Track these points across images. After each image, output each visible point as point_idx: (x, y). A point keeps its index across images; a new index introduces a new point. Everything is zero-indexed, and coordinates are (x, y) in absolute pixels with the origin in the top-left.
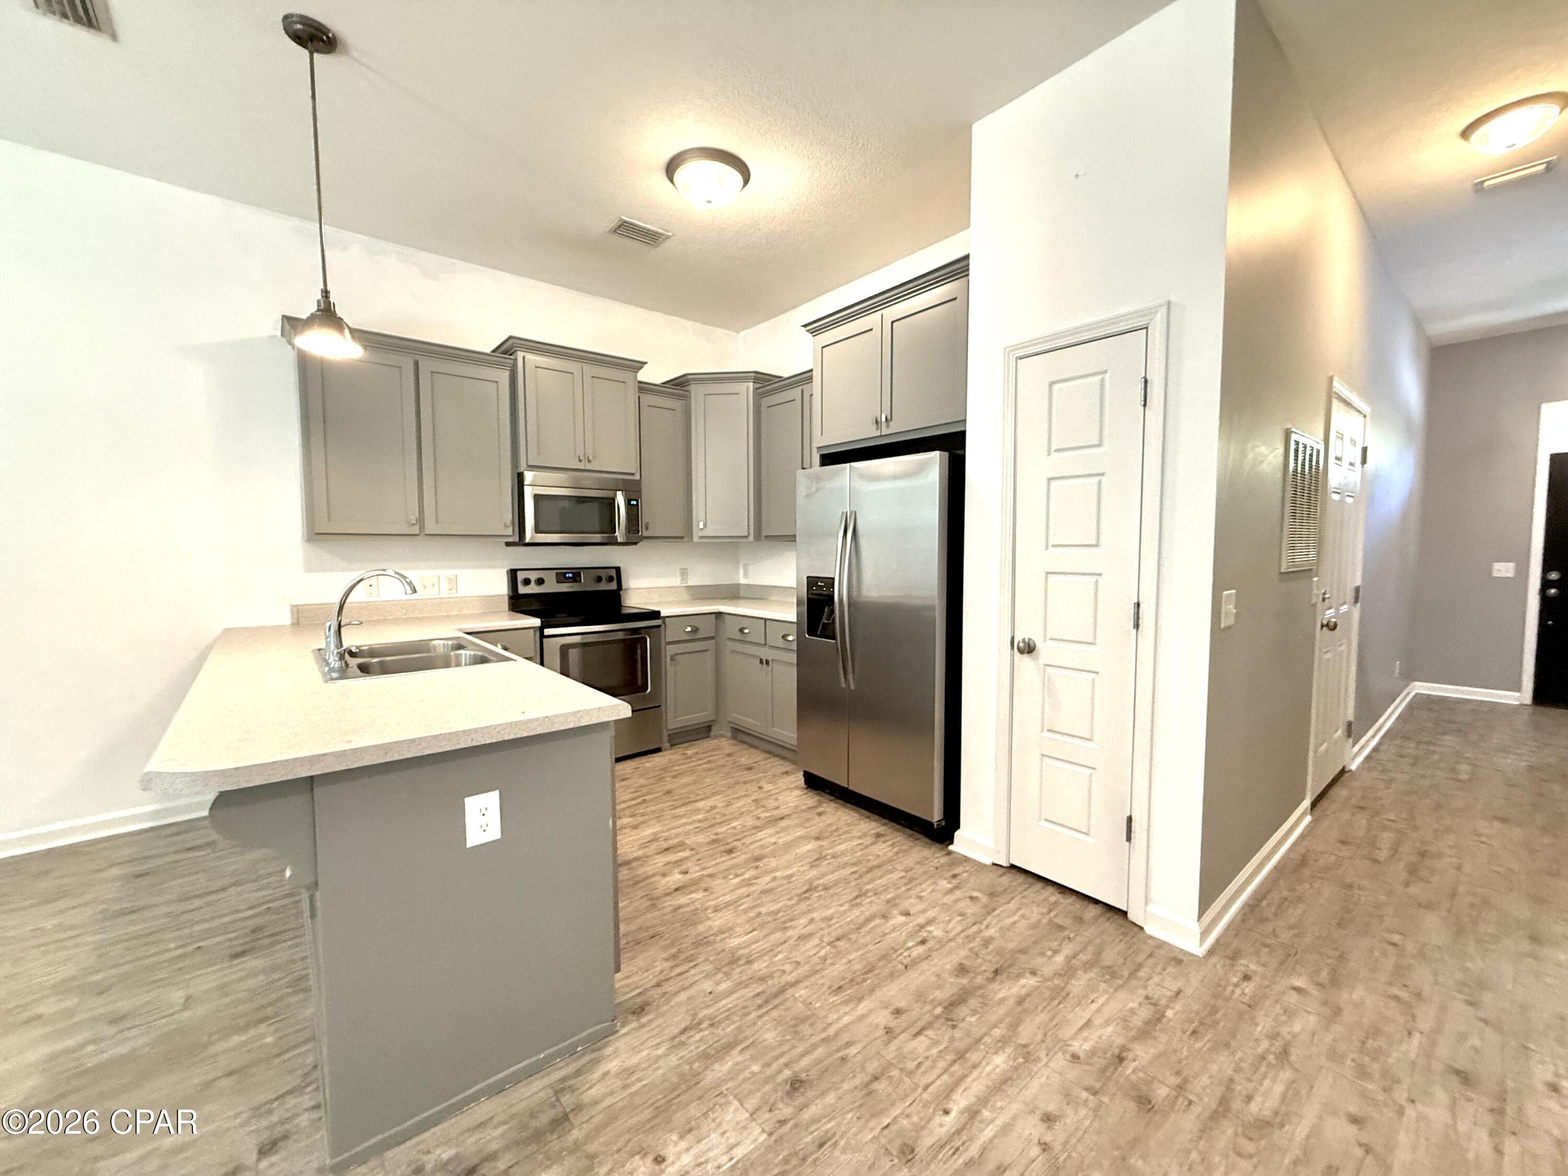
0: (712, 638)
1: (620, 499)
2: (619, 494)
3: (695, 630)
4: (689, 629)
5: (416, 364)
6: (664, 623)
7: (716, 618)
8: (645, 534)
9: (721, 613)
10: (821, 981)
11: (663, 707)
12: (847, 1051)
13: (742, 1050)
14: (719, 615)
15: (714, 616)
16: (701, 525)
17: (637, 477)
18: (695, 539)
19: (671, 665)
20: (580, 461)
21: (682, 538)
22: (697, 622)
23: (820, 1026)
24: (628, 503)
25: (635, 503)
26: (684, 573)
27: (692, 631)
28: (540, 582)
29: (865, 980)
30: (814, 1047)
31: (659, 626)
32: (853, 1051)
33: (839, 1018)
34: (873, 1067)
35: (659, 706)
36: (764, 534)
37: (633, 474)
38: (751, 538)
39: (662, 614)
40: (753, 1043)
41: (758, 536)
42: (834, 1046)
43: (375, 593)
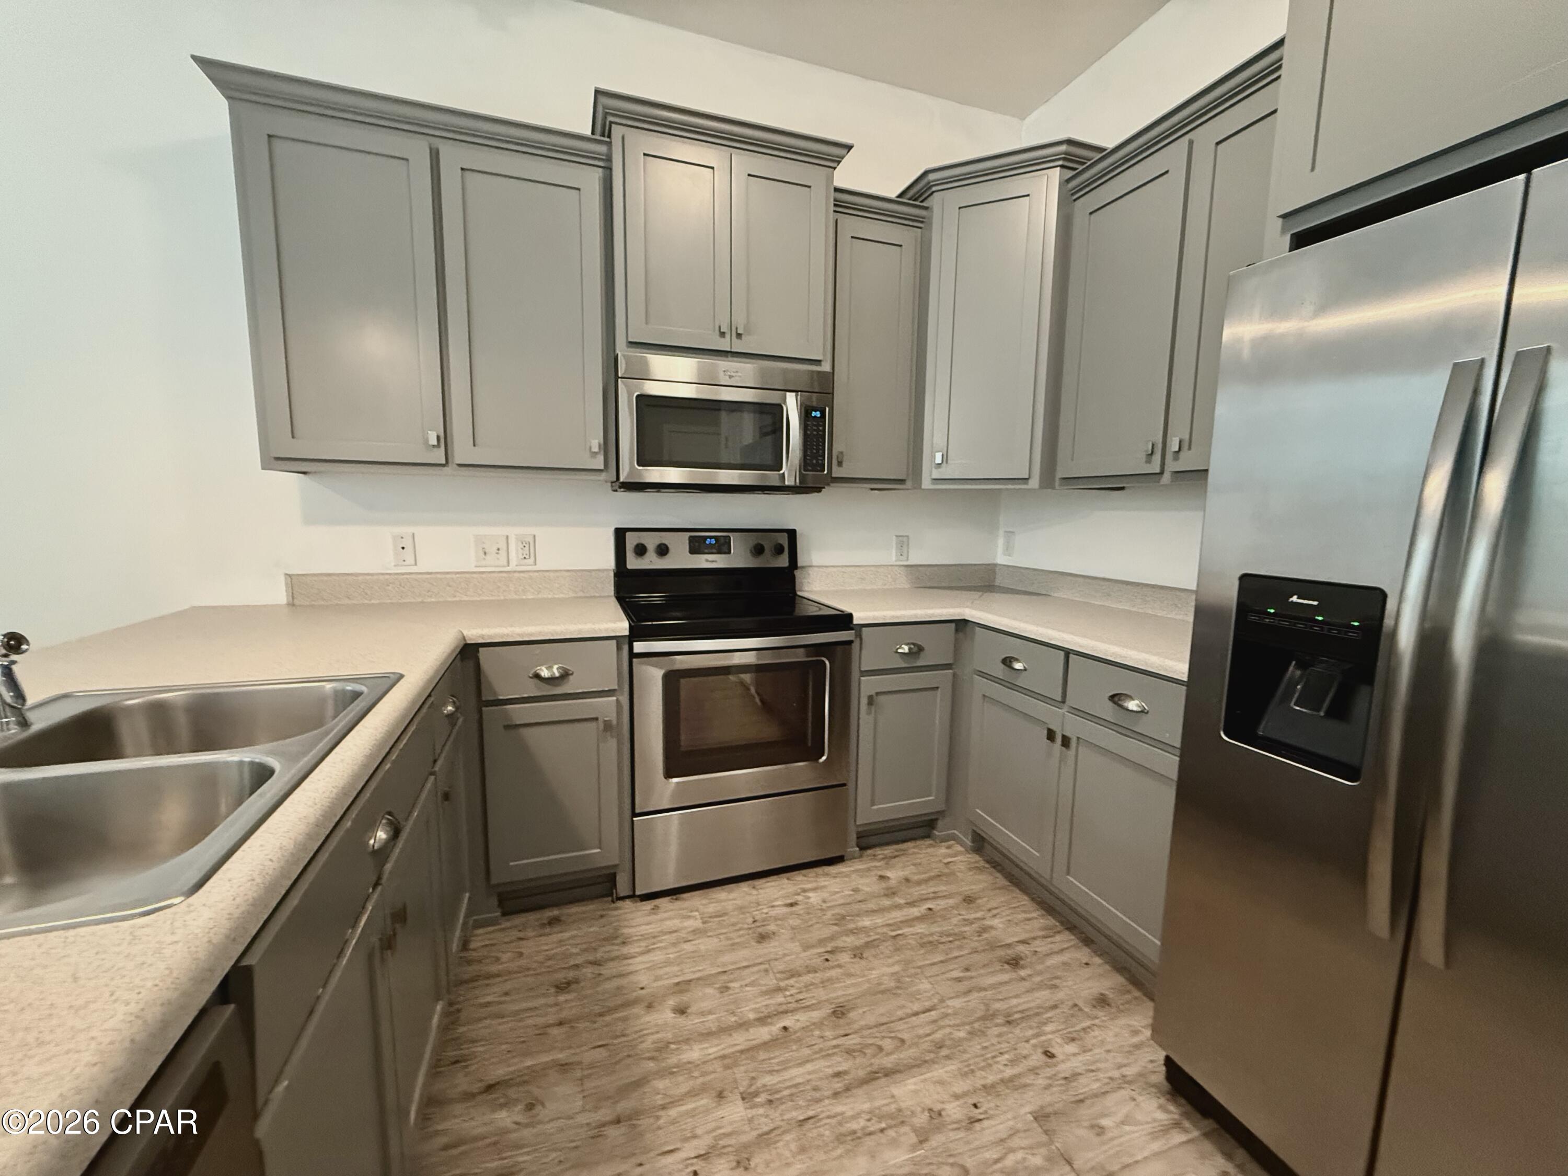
0: (948, 666)
1: (792, 406)
2: (791, 399)
3: (916, 651)
4: (905, 649)
5: (435, 156)
6: (859, 635)
7: (957, 630)
8: (837, 472)
9: (965, 622)
11: (851, 785)
14: (962, 625)
15: (953, 625)
16: (938, 460)
17: (826, 367)
18: (926, 484)
19: (869, 713)
20: (722, 334)
21: (902, 481)
22: (920, 636)
24: (806, 413)
25: (818, 414)
26: (903, 543)
27: (910, 653)
28: (662, 551)
31: (850, 643)
35: (844, 785)
36: (1060, 474)
37: (818, 362)
38: (1034, 483)
39: (855, 622)
41: (1048, 480)
43: (410, 560)
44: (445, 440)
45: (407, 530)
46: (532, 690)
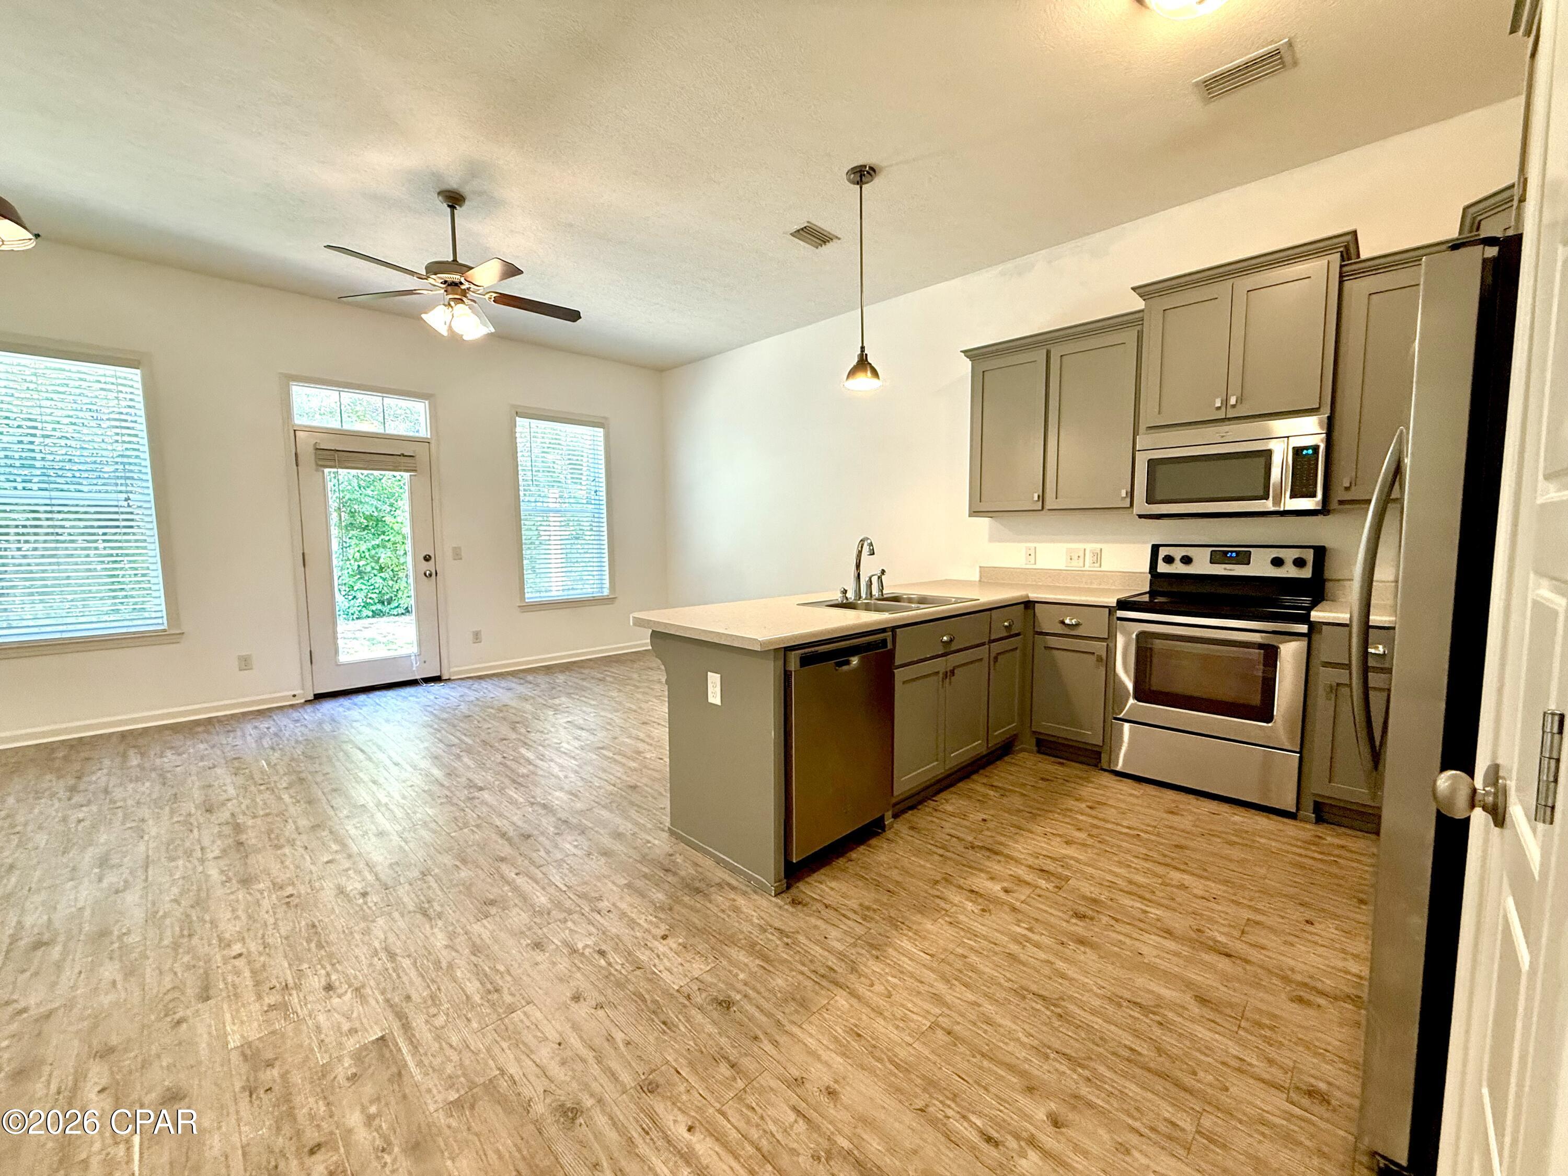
1: (1279, 449)
5: (1049, 353)
8: (1344, 496)
10: (864, 1017)
12: (766, 1042)
13: (762, 967)
19: (1328, 699)
23: (795, 1018)
24: (1295, 452)
25: (1310, 451)
28: (1187, 560)
29: (879, 1060)
30: (769, 1015)
31: (1303, 634)
32: (768, 1047)
33: (811, 1035)
34: (747, 1063)
37: (1315, 410)
39: (1313, 618)
40: (770, 971)
42: (773, 1031)
43: (1033, 562)
44: (1042, 498)
45: (1032, 545)
46: (1059, 629)
